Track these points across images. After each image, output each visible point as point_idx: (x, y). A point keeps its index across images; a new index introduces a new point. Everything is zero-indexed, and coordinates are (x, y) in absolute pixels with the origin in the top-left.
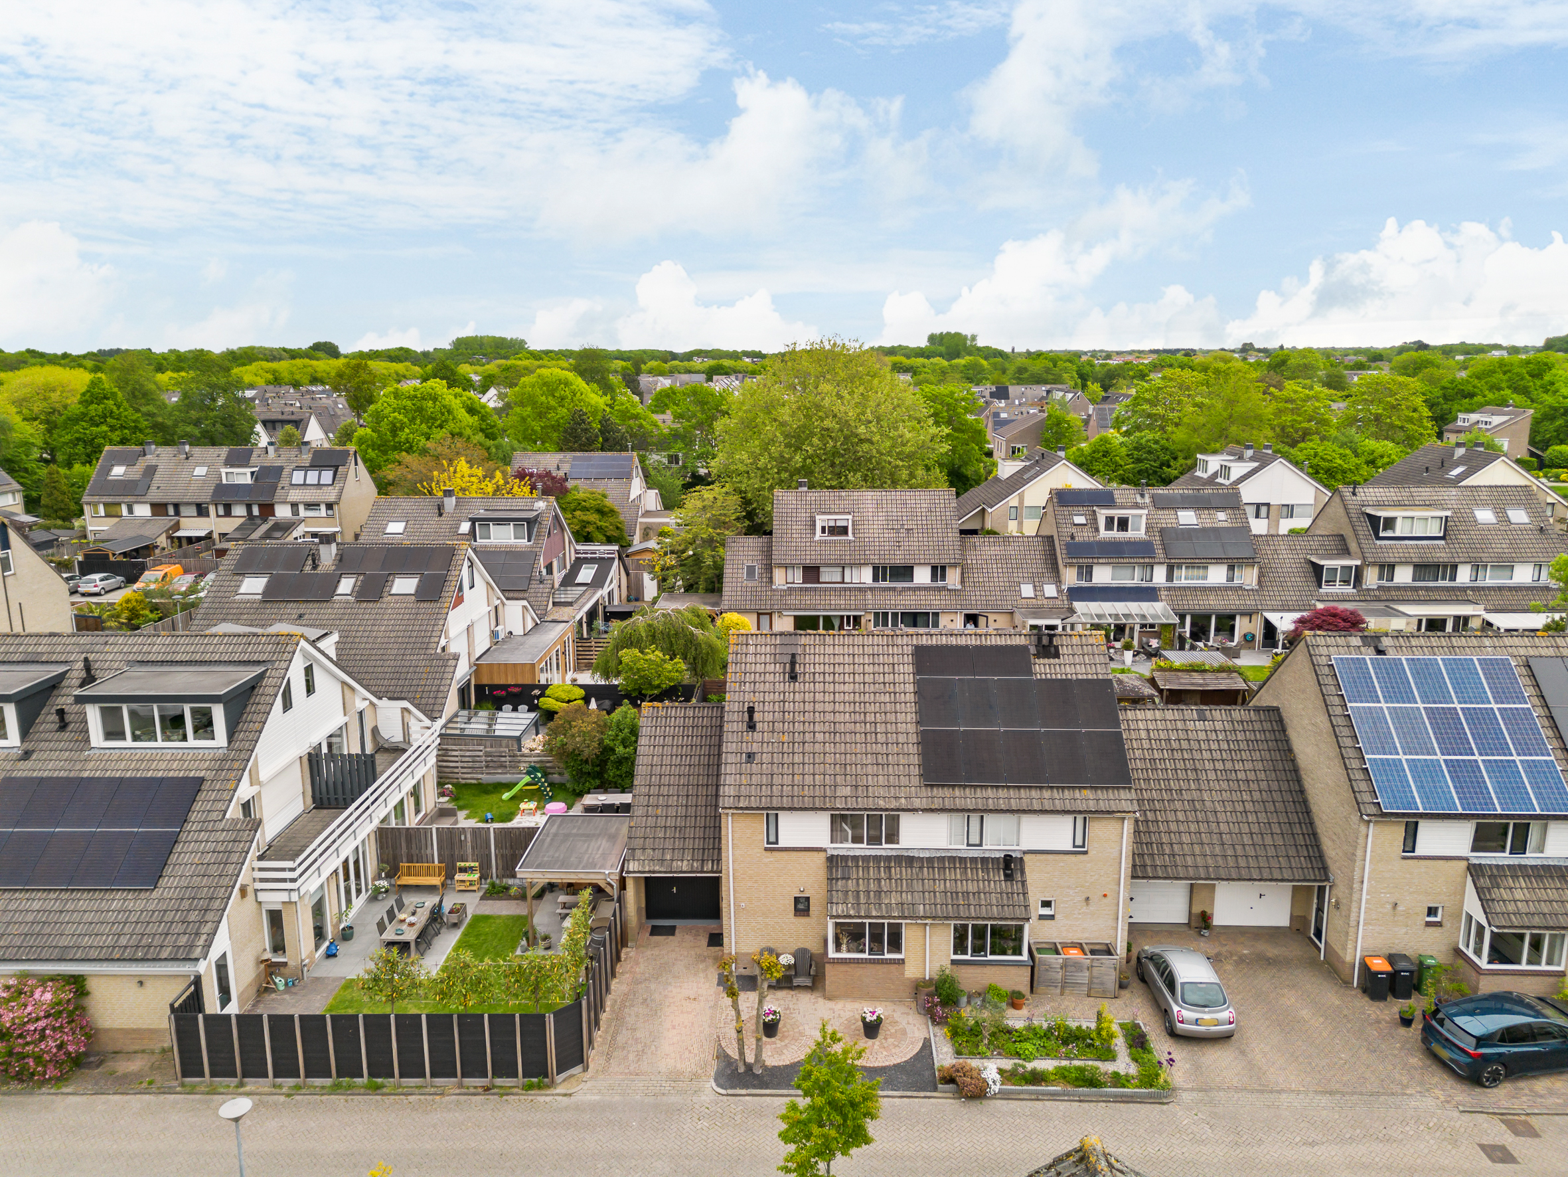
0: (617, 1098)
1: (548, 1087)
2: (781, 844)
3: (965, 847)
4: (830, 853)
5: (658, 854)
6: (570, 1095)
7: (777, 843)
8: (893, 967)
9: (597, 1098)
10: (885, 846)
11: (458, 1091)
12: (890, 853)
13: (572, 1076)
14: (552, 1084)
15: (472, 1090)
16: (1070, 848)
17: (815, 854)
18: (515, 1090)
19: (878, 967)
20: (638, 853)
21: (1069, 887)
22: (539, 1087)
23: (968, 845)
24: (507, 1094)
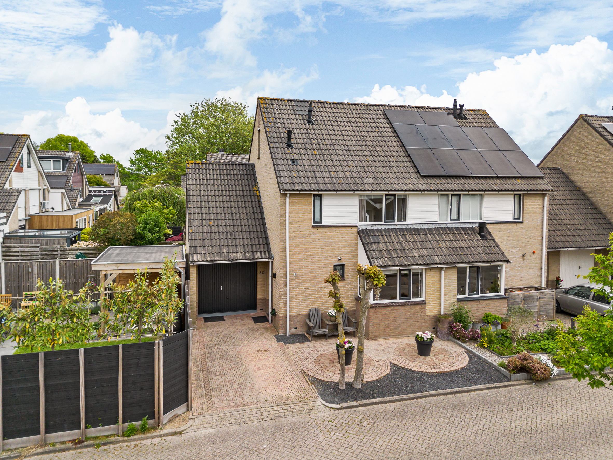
0: (233, 428)
1: (154, 428)
2: (325, 223)
3: (449, 221)
4: (360, 228)
5: (216, 249)
6: (181, 433)
7: (320, 222)
8: (418, 308)
9: (212, 431)
10: (396, 223)
11: (40, 450)
12: (402, 227)
13: (177, 416)
14: (158, 425)
15: (58, 446)
16: (511, 220)
17: (349, 229)
18: (113, 439)
19: (408, 308)
20: (199, 250)
21: (513, 248)
22: (144, 430)
23: (451, 220)
24: (105, 444)
